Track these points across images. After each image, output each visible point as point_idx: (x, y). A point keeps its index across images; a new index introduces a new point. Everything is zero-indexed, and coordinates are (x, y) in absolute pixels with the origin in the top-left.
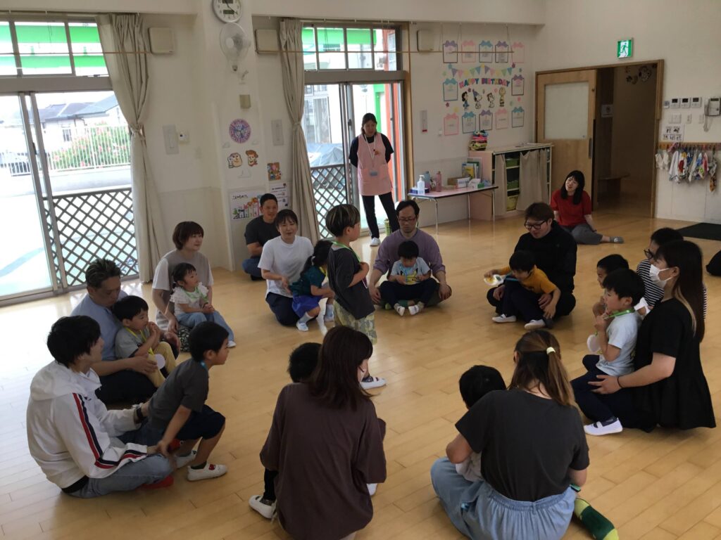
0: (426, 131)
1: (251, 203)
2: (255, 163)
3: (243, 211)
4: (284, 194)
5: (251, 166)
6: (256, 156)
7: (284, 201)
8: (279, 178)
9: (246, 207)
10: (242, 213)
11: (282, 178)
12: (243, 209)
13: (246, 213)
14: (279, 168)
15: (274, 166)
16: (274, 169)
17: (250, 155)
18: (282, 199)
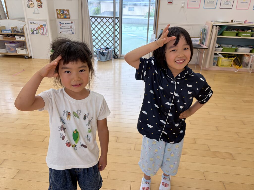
0: (171, 3)
1: (40, 27)
2: (41, 7)
3: (35, 30)
4: (71, 27)
5: (39, 8)
6: (42, 3)
7: (71, 31)
8: (69, 18)
9: (37, 29)
10: (35, 32)
11: (71, 18)
12: (35, 29)
13: (37, 32)
14: (69, 13)
15: (66, 11)
16: (66, 13)
17: (38, 2)
18: (70, 30)
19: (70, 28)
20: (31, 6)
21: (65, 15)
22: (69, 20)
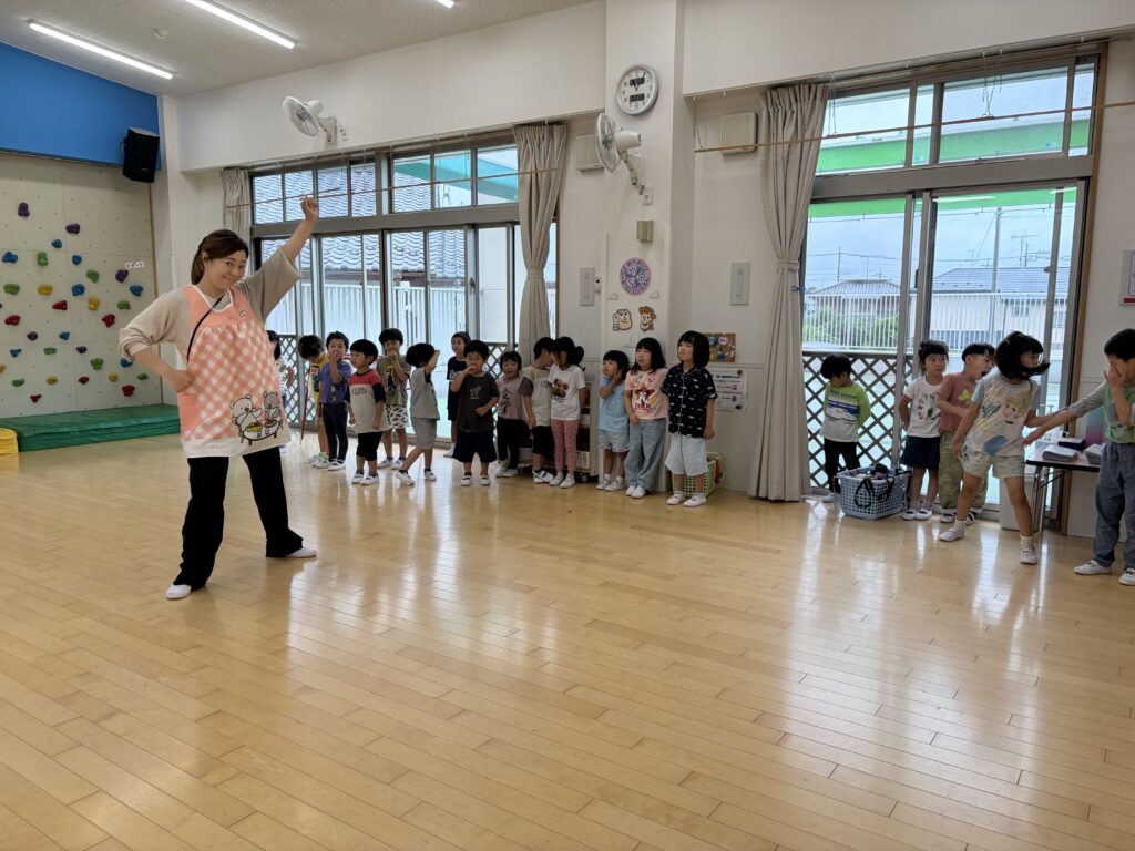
2: (651, 327)
4: (735, 388)
5: (644, 330)
6: (653, 317)
7: (734, 398)
8: (732, 360)
11: (738, 359)
14: (734, 344)
15: (725, 339)
16: (723, 343)
17: (645, 315)
18: (731, 396)
19: (731, 390)
20: (622, 326)
21: (721, 349)
22: (731, 364)
